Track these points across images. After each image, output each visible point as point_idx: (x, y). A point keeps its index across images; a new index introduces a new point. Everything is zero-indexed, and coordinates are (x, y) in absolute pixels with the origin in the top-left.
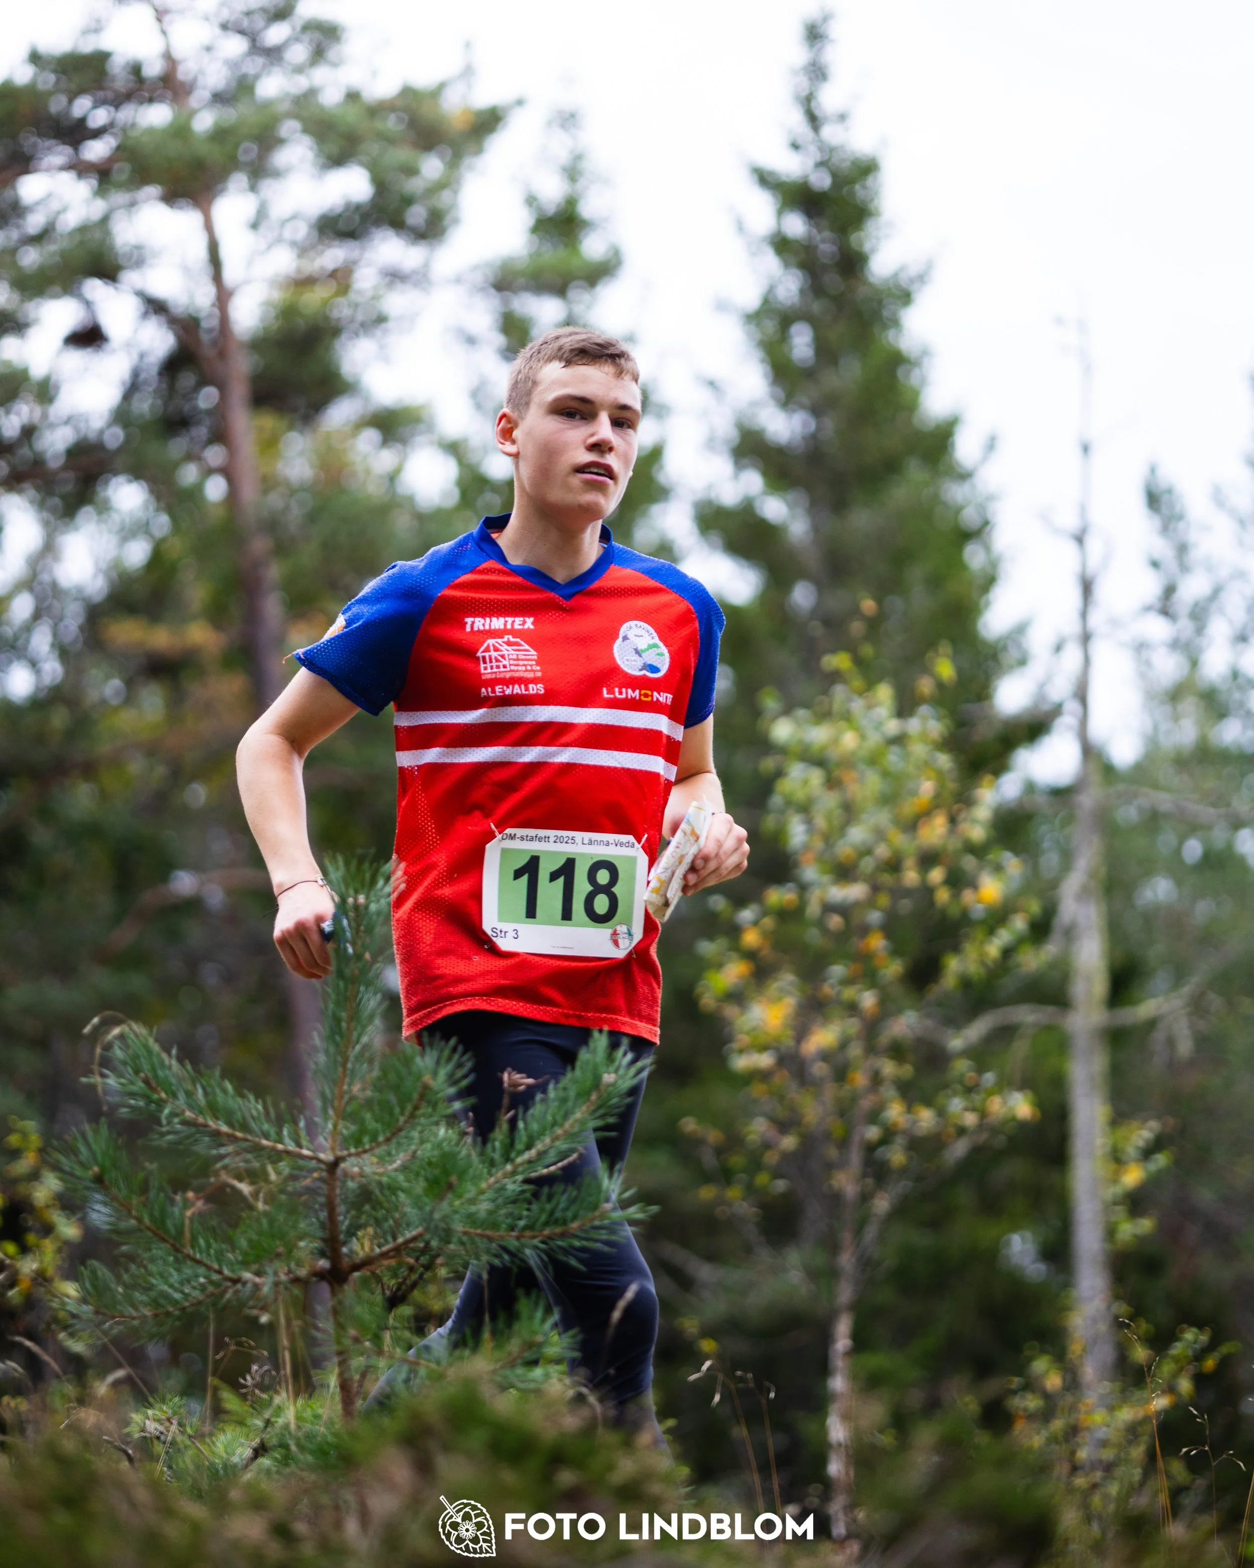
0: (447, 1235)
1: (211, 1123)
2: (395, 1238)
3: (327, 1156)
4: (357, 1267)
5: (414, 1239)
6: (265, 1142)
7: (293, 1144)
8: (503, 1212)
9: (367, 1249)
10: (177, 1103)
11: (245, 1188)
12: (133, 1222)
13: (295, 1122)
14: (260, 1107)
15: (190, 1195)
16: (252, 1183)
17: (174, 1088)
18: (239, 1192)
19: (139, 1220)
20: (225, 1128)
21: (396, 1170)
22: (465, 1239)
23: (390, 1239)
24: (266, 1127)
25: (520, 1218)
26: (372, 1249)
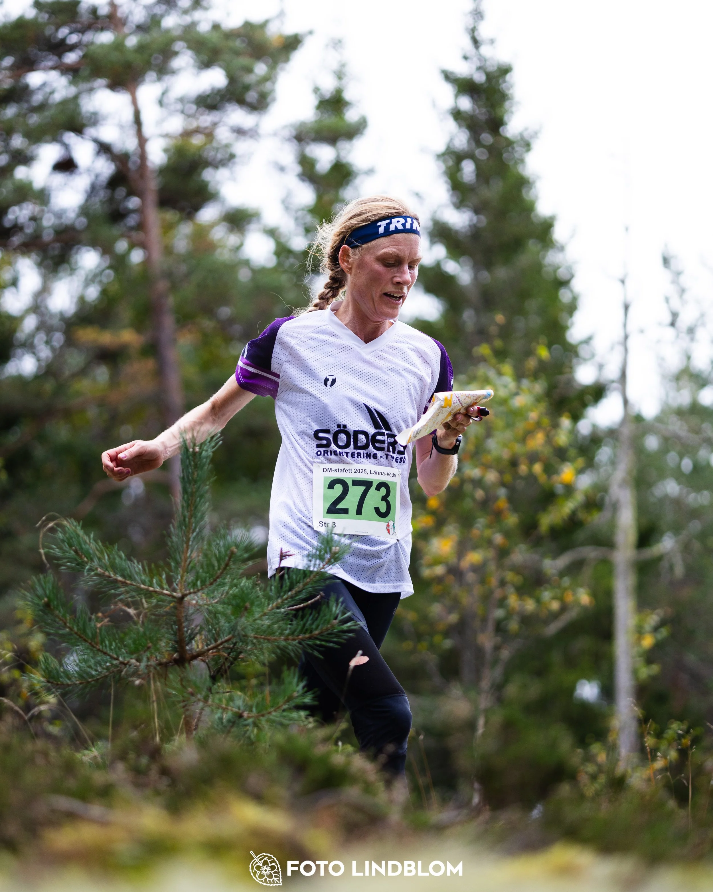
0: (244, 638)
1: (112, 575)
2: (216, 641)
3: (178, 594)
4: (195, 657)
5: (227, 641)
6: (142, 586)
7: (158, 588)
8: (276, 626)
9: (200, 647)
10: (93, 564)
11: (131, 611)
12: (67, 630)
13: (161, 576)
14: (140, 567)
15: (100, 614)
16: (135, 609)
17: (92, 556)
18: (128, 614)
19: (71, 629)
20: (120, 578)
21: (217, 603)
22: (255, 641)
23: (213, 641)
24: (143, 577)
25: (286, 630)
26: (203, 648)
